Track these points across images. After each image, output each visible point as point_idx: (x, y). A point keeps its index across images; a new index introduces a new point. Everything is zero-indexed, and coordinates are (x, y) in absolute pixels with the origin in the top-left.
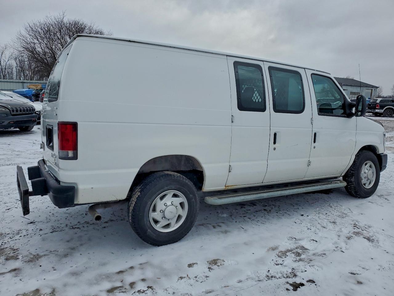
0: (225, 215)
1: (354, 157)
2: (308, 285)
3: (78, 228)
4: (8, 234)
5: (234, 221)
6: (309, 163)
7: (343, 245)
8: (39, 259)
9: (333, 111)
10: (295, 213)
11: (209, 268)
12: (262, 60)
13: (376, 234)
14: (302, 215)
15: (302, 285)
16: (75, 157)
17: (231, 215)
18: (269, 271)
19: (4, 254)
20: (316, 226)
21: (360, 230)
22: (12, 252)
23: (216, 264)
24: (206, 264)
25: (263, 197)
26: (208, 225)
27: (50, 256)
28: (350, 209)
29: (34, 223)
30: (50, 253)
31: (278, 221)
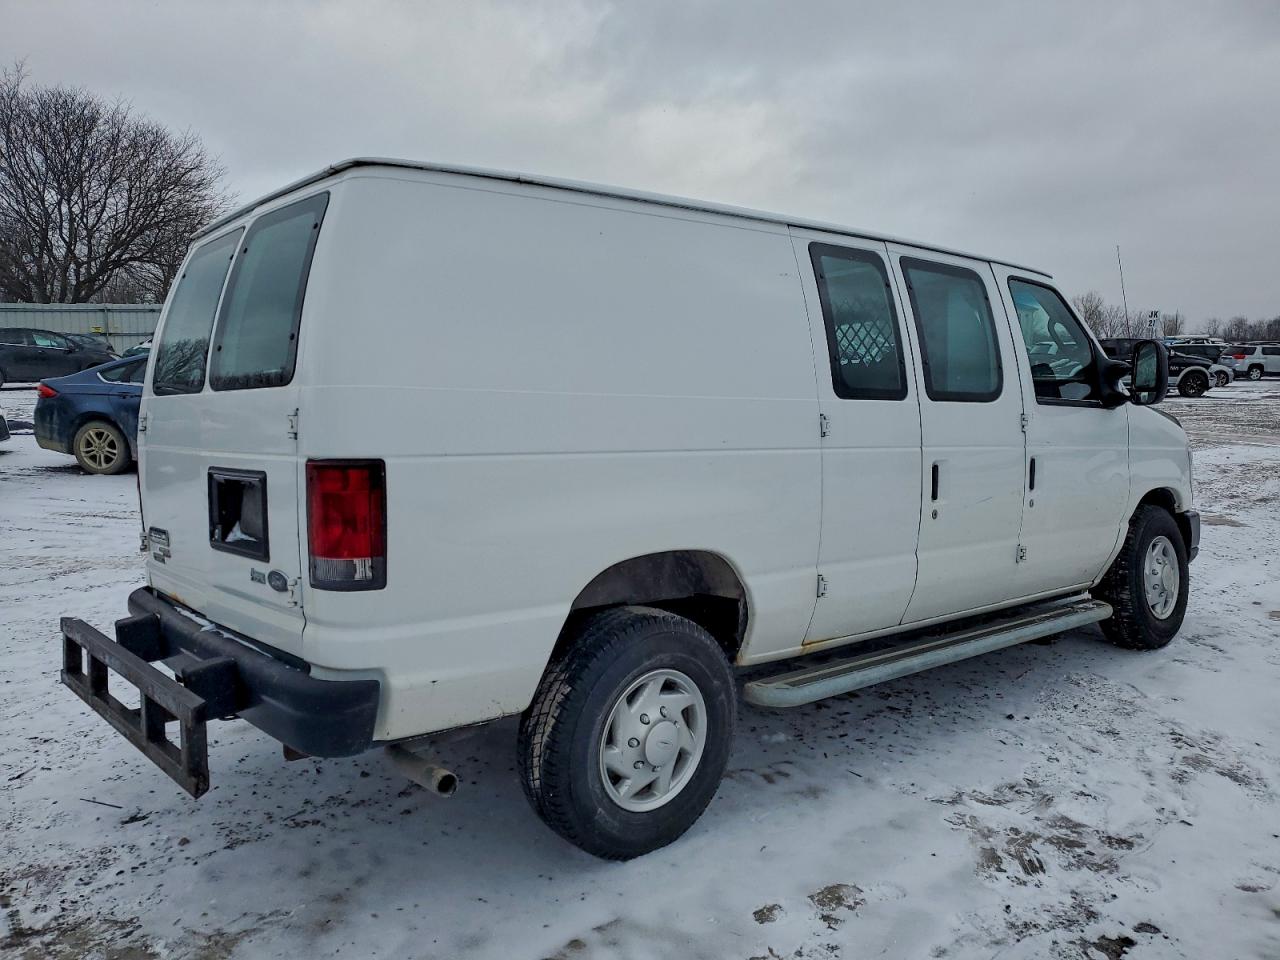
0: (781, 737)
1: (1125, 527)
2: (1145, 942)
3: (315, 822)
4: (67, 868)
5: (819, 753)
6: (1020, 555)
7: (1173, 801)
8: (235, 949)
9: (1061, 388)
10: (985, 711)
11: (825, 918)
12: (881, 237)
13: (1245, 758)
14: (1010, 717)
15: (1128, 942)
16: (378, 581)
17: (800, 733)
18: (1008, 907)
19: (92, 943)
20: (1067, 748)
21: (1196, 751)
22: (118, 933)
23: (839, 901)
24: (810, 905)
25: (912, 670)
26: (746, 774)
27: (265, 933)
28: (1133, 687)
29: (144, 818)
30: (261, 922)
31: (951, 742)
